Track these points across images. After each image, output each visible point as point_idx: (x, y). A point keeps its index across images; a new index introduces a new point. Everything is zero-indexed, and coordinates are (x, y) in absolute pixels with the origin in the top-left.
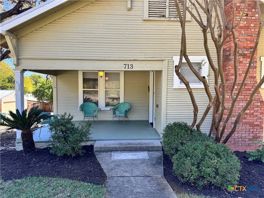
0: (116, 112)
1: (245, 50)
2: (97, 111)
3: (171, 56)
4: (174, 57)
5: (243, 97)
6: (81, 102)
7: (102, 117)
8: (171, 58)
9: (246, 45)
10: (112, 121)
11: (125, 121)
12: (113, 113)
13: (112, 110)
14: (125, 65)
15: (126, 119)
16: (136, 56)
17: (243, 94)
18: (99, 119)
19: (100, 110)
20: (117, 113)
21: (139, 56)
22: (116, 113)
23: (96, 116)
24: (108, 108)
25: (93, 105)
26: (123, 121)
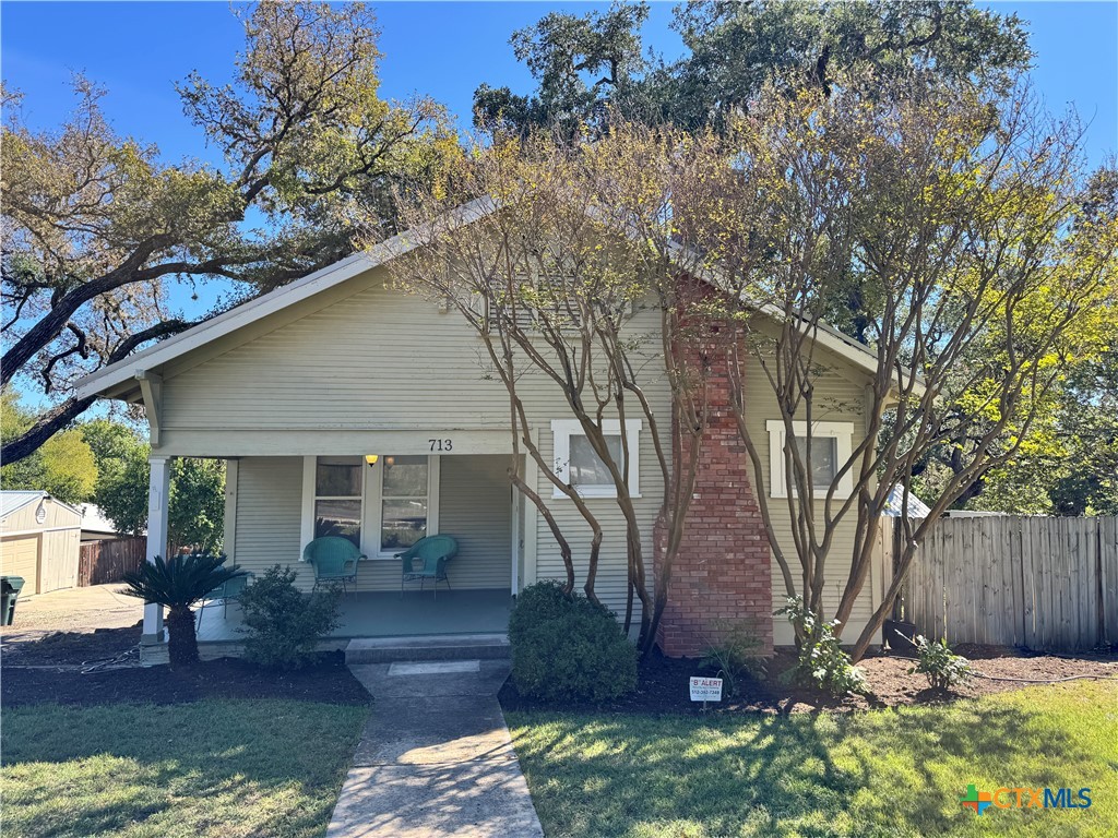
0: (413, 563)
1: (716, 409)
2: (355, 562)
3: (548, 420)
4: (553, 421)
5: (717, 520)
6: (307, 535)
7: (368, 582)
8: (547, 425)
9: (716, 398)
10: (399, 592)
11: (438, 592)
12: (401, 568)
13: (399, 558)
14: (432, 443)
15: (442, 586)
16: (459, 420)
17: (716, 514)
18: (360, 589)
19: (364, 561)
20: (417, 568)
21: (466, 420)
22: (414, 568)
23: (350, 577)
24: (389, 555)
25: (346, 543)
26: (433, 591)
